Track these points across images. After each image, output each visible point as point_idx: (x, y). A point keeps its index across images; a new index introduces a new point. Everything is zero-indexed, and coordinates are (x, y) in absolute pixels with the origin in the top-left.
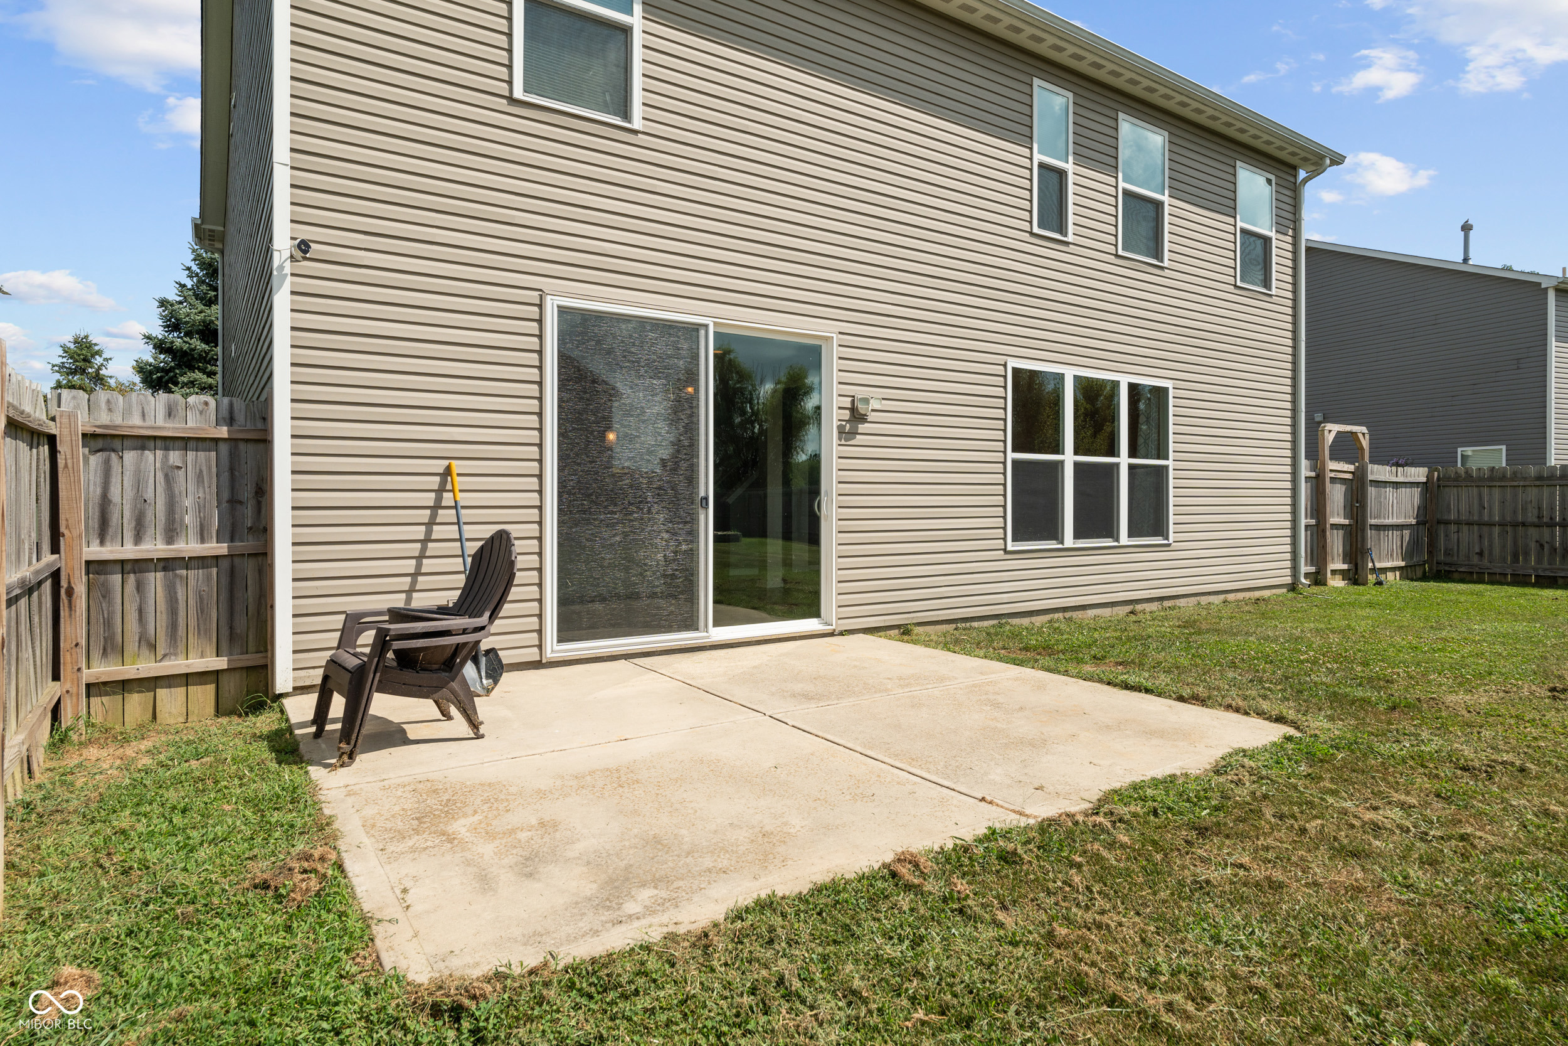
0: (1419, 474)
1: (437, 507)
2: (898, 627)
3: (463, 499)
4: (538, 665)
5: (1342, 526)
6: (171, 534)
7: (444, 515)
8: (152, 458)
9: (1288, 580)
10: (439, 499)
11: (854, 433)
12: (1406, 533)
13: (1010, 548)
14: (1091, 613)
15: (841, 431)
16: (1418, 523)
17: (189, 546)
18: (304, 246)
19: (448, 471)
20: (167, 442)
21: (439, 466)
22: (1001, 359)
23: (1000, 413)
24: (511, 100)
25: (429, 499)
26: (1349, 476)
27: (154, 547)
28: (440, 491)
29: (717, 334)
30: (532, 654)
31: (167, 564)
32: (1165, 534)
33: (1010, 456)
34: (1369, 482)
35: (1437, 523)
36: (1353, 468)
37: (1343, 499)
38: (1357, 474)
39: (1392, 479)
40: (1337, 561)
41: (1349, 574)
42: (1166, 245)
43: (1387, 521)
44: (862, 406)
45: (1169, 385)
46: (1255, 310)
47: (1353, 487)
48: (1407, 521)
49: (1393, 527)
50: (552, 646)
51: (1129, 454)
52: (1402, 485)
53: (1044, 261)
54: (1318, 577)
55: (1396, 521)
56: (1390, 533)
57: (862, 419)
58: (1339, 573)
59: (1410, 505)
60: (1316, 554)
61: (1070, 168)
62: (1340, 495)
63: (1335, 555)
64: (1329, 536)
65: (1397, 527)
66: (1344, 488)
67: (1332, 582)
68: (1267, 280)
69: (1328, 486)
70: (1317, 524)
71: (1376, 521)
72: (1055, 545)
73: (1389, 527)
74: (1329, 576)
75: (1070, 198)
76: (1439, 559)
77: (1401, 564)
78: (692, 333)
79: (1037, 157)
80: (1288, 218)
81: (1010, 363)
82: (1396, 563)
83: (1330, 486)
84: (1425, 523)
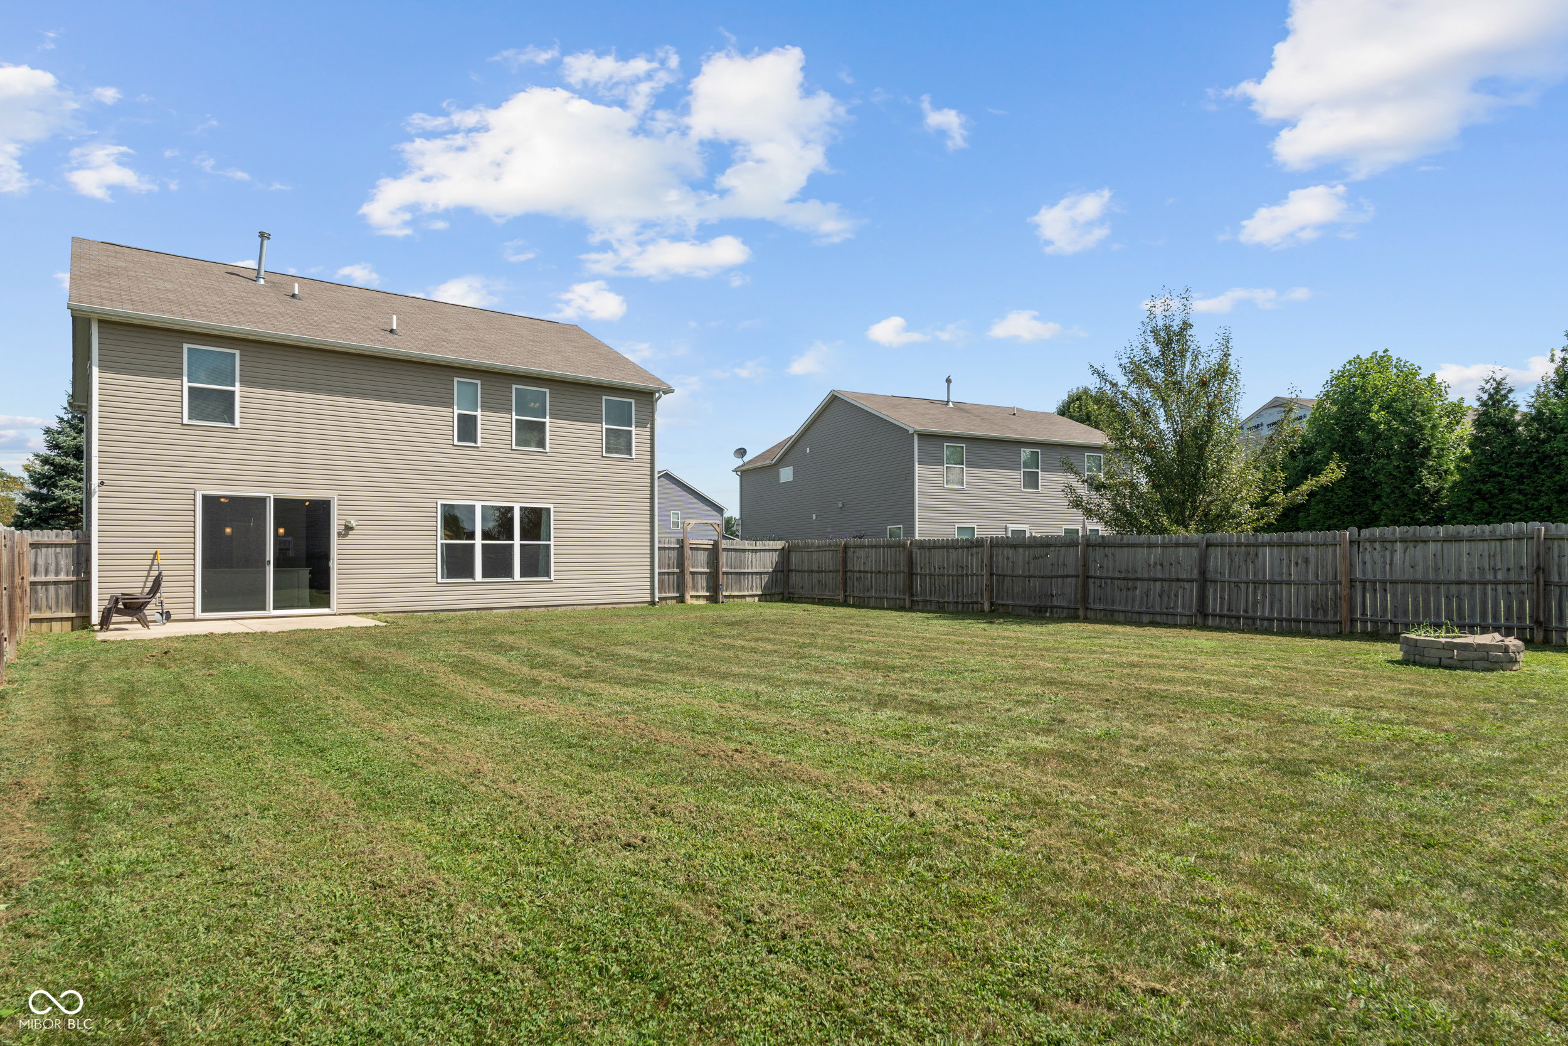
0: (779, 545)
1: (152, 565)
2: (373, 613)
3: (161, 562)
4: (193, 620)
5: (706, 573)
6: (57, 574)
7: (154, 568)
8: (52, 551)
9: (649, 599)
10: (153, 562)
11: (347, 535)
12: (767, 576)
13: (440, 580)
14: (495, 611)
15: (339, 534)
16: (773, 571)
17: (64, 577)
18: (102, 483)
19: (156, 553)
20: (57, 545)
21: (153, 551)
22: (435, 500)
23: (435, 524)
24: (182, 424)
25: (149, 562)
26: (711, 547)
27: (51, 578)
28: (153, 559)
29: (275, 499)
30: (191, 616)
31: (56, 583)
32: (548, 575)
33: (440, 542)
34: (724, 549)
35: (790, 571)
36: (712, 542)
37: (705, 559)
38: (716, 545)
39: (751, 548)
40: (697, 591)
41: (713, 599)
42: (548, 441)
43: (746, 571)
44: (354, 523)
45: (551, 506)
46: (619, 468)
47: (714, 553)
48: (766, 570)
49: (752, 574)
50: (199, 614)
51: (522, 539)
52: (760, 550)
53: (462, 456)
54: (681, 600)
55: (754, 570)
56: (750, 576)
57: (352, 529)
58: (698, 597)
59: (768, 562)
60: (681, 587)
61: (479, 413)
62: (703, 556)
63: (695, 588)
64: (688, 578)
65: (756, 573)
66: (707, 553)
67: (695, 602)
68: (629, 451)
69: (688, 552)
70: (682, 572)
71: (737, 570)
72: (470, 580)
73: (748, 573)
74: (687, 597)
75: (479, 426)
76: (791, 590)
77: (760, 593)
78: (263, 500)
79: (456, 412)
80: (648, 420)
81: (440, 502)
82: (755, 593)
83: (690, 552)
84: (782, 571)
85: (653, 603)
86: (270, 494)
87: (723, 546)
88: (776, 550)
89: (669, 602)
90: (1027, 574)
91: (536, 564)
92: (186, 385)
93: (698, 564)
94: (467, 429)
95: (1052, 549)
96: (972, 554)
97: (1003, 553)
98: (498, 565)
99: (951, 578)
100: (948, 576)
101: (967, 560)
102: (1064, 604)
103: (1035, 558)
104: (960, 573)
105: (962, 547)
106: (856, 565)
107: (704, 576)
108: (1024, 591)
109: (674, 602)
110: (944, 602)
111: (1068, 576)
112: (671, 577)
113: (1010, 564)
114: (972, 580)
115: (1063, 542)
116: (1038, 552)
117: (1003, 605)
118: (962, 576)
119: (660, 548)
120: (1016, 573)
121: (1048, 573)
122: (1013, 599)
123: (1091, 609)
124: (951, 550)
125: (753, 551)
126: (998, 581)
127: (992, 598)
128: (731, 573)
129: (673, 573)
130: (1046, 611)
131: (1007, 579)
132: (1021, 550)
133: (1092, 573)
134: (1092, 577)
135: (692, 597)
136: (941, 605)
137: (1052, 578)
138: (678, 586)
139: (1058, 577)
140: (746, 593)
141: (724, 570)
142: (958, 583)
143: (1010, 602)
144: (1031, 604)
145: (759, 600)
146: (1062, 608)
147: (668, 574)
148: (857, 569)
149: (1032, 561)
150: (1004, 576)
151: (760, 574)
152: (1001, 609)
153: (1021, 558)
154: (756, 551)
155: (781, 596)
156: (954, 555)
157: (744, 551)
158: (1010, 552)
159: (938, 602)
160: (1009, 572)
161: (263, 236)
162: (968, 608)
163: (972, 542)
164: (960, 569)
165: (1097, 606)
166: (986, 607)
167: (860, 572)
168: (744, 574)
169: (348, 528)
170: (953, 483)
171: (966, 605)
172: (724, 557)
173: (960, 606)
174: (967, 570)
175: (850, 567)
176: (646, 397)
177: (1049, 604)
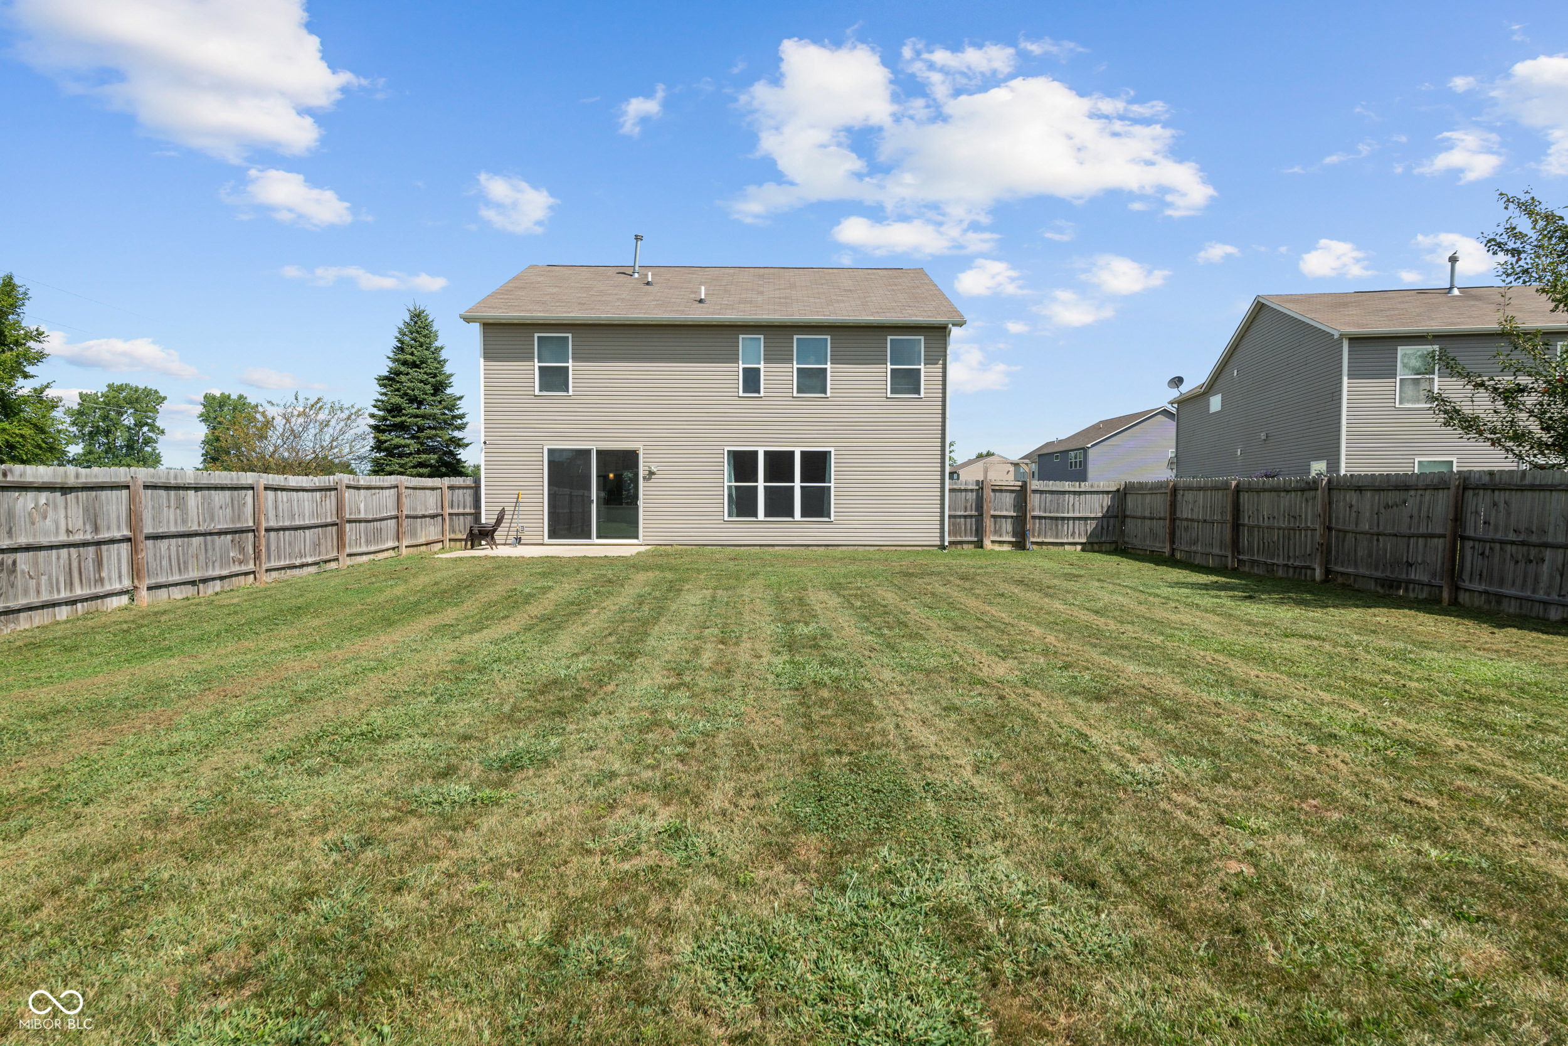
1: (516, 502)
3: (522, 500)
4: (542, 545)
5: (1011, 517)
6: (464, 508)
8: (461, 491)
9: (937, 543)
10: (517, 500)
11: (650, 479)
12: (1094, 522)
13: (727, 519)
14: (774, 548)
15: (644, 478)
16: (1103, 517)
17: (468, 510)
18: (486, 443)
19: (519, 493)
20: (463, 488)
21: (517, 492)
22: (721, 448)
23: (722, 468)
24: (534, 395)
25: (515, 500)
26: (1018, 488)
27: (461, 511)
30: (540, 542)
31: (463, 514)
32: (829, 517)
33: (726, 484)
34: (1035, 491)
35: (1125, 517)
36: (1020, 483)
37: (1012, 501)
38: (1024, 487)
39: (1072, 489)
40: (1000, 536)
41: (1020, 544)
42: (829, 387)
43: (1066, 515)
44: (654, 469)
45: (832, 450)
46: (905, 407)
47: (1021, 495)
48: (1092, 515)
49: (1074, 519)
50: (546, 540)
51: (802, 481)
52: (1085, 492)
53: (749, 405)
54: (979, 544)
55: (1077, 515)
56: (1071, 522)
57: (654, 473)
58: (1000, 542)
59: (1097, 505)
60: (979, 532)
61: (762, 366)
62: (1009, 499)
63: (997, 532)
64: (988, 523)
65: (1080, 519)
66: (1013, 495)
67: (997, 548)
68: (917, 391)
69: (988, 494)
70: (981, 515)
71: (1052, 515)
72: (754, 519)
73: (1068, 519)
74: (987, 543)
75: (762, 378)
76: (1126, 539)
77: (1084, 540)
78: (588, 452)
79: (741, 366)
80: (938, 355)
81: (727, 449)
82: (1077, 540)
83: (992, 494)
84: (1116, 517)
85: (942, 547)
86: (593, 446)
87: (1033, 487)
88: (1108, 493)
89: (965, 546)
90: (1375, 530)
91: (817, 505)
92: (537, 364)
93: (1005, 506)
94: (752, 381)
95: (1412, 493)
96: (1307, 500)
97: (1345, 499)
98: (779, 505)
99: (1281, 532)
100: (1279, 529)
101: (1301, 508)
102: (1425, 579)
103: (1387, 507)
104: (1292, 525)
105: (1295, 490)
106: (1184, 512)
107: (1009, 521)
108: (1370, 555)
109: (971, 546)
110: (1274, 564)
111: (1432, 536)
112: (968, 520)
113: (1354, 515)
114: (1306, 536)
115: (1428, 482)
116: (1393, 497)
117: (1342, 574)
118: (1294, 529)
119: (951, 490)
120: (1360, 529)
121: (1404, 529)
122: (1356, 566)
123: (1466, 590)
124: (1282, 494)
125: (1075, 493)
126: (1337, 538)
127: (1328, 562)
128: (1045, 518)
129: (971, 516)
130: (1399, 588)
131: (1350, 536)
132: (1369, 494)
133: (1470, 532)
134: (1469, 538)
135: (993, 542)
136: (1270, 568)
137: (1409, 537)
138: (977, 530)
139: (1418, 536)
140: (1065, 540)
141: (1036, 513)
142: (1289, 539)
143: (1350, 570)
144: (1379, 574)
145: (1083, 550)
146: (1421, 584)
147: (965, 517)
148: (1185, 516)
149: (1383, 510)
150: (1346, 532)
151: (1086, 519)
152: (1340, 580)
153: (1368, 507)
154: (1080, 493)
155: (1114, 546)
156: (1285, 500)
157: (1064, 493)
158: (1352, 497)
159: (1265, 563)
160: (1352, 527)
161: (638, 238)
162: (1300, 573)
163: (1307, 483)
164: (1292, 520)
165: (1473, 586)
166: (1318, 574)
167: (1187, 519)
168: (1063, 519)
169: (651, 473)
170: (1408, 401)
171: (1298, 571)
172: (1034, 501)
173: (1291, 571)
174: (1301, 523)
175: (1178, 515)
176: (937, 333)
177: (1404, 576)
